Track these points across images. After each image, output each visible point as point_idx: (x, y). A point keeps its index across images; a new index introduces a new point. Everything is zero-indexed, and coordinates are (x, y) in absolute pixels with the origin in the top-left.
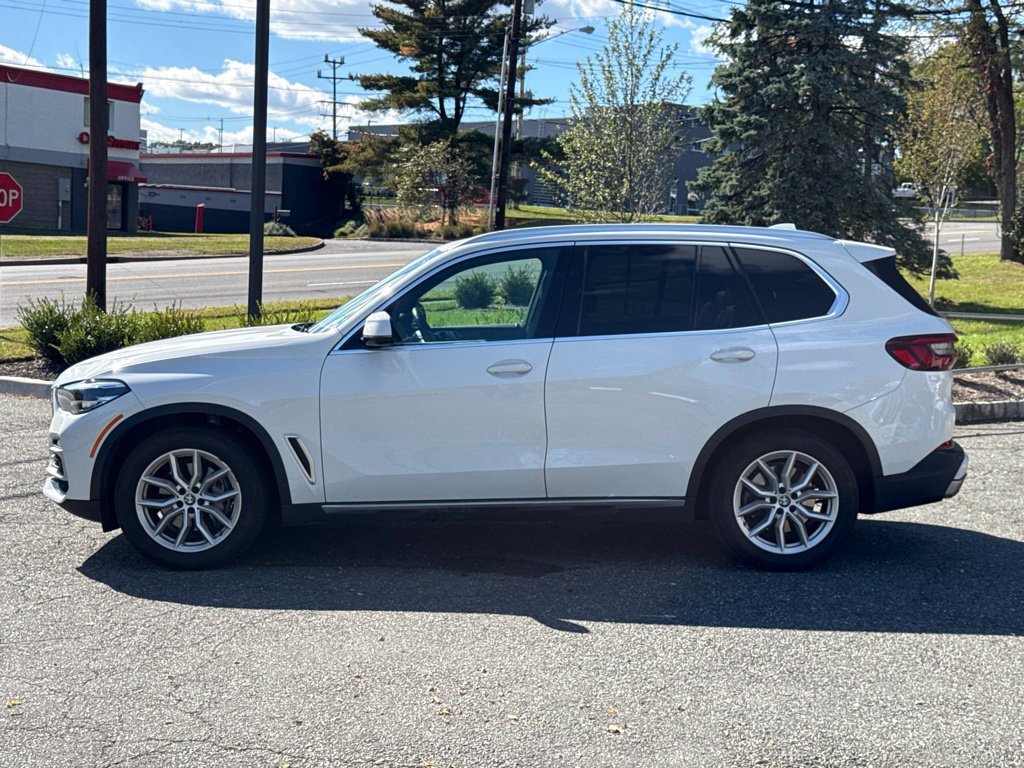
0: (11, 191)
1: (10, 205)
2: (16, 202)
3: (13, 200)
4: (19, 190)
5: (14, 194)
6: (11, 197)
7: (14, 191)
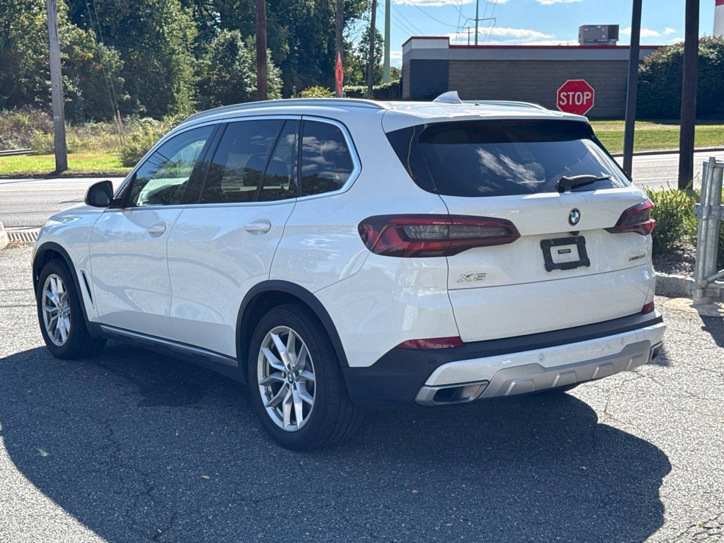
0: (586, 93)
1: (585, 103)
2: (589, 101)
3: (587, 100)
4: (591, 91)
5: (588, 95)
6: (585, 98)
7: (589, 93)
